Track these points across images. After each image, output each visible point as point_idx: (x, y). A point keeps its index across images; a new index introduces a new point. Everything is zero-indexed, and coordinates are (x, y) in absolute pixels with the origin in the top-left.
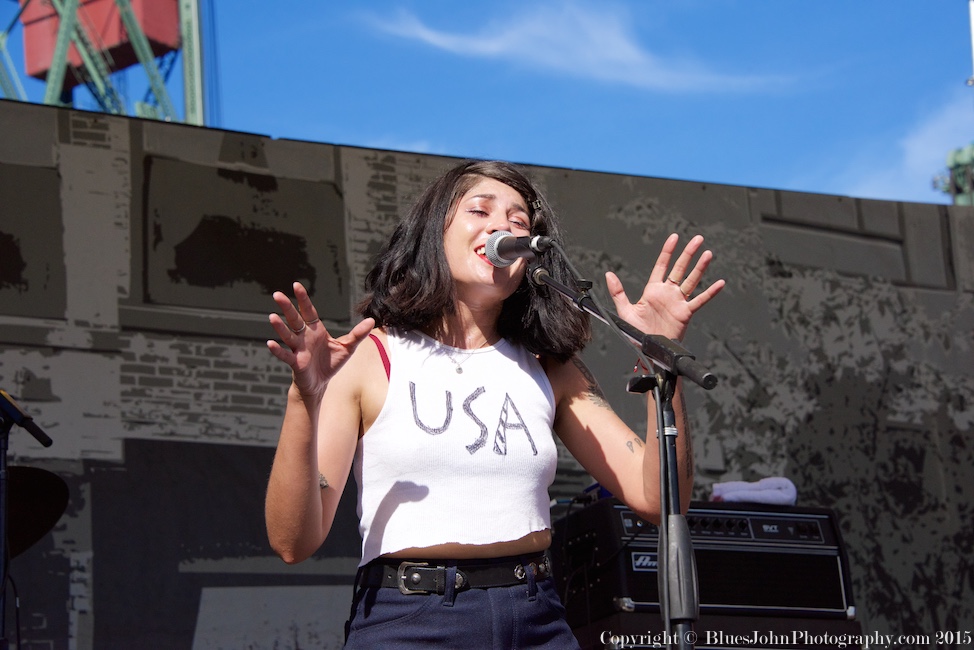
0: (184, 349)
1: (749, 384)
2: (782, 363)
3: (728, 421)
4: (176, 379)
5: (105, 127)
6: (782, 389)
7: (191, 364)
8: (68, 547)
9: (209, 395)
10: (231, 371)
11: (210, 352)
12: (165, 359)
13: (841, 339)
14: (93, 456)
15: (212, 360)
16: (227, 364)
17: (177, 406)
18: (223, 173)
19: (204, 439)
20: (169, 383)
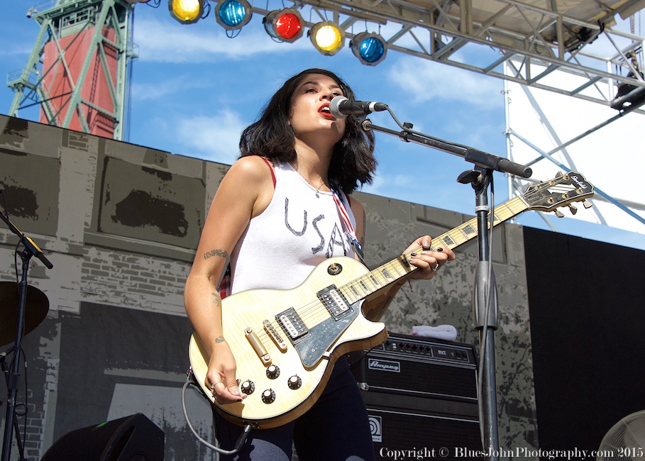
0: (116, 257)
1: (406, 302)
2: (423, 293)
3: (394, 319)
4: (111, 273)
5: (86, 140)
6: (422, 306)
7: (119, 266)
8: (47, 356)
9: (127, 282)
10: (140, 271)
11: (129, 260)
12: (106, 262)
13: (452, 283)
14: (63, 309)
15: (130, 264)
16: (138, 267)
17: (110, 287)
18: (145, 169)
19: (123, 306)
20: (107, 274)
